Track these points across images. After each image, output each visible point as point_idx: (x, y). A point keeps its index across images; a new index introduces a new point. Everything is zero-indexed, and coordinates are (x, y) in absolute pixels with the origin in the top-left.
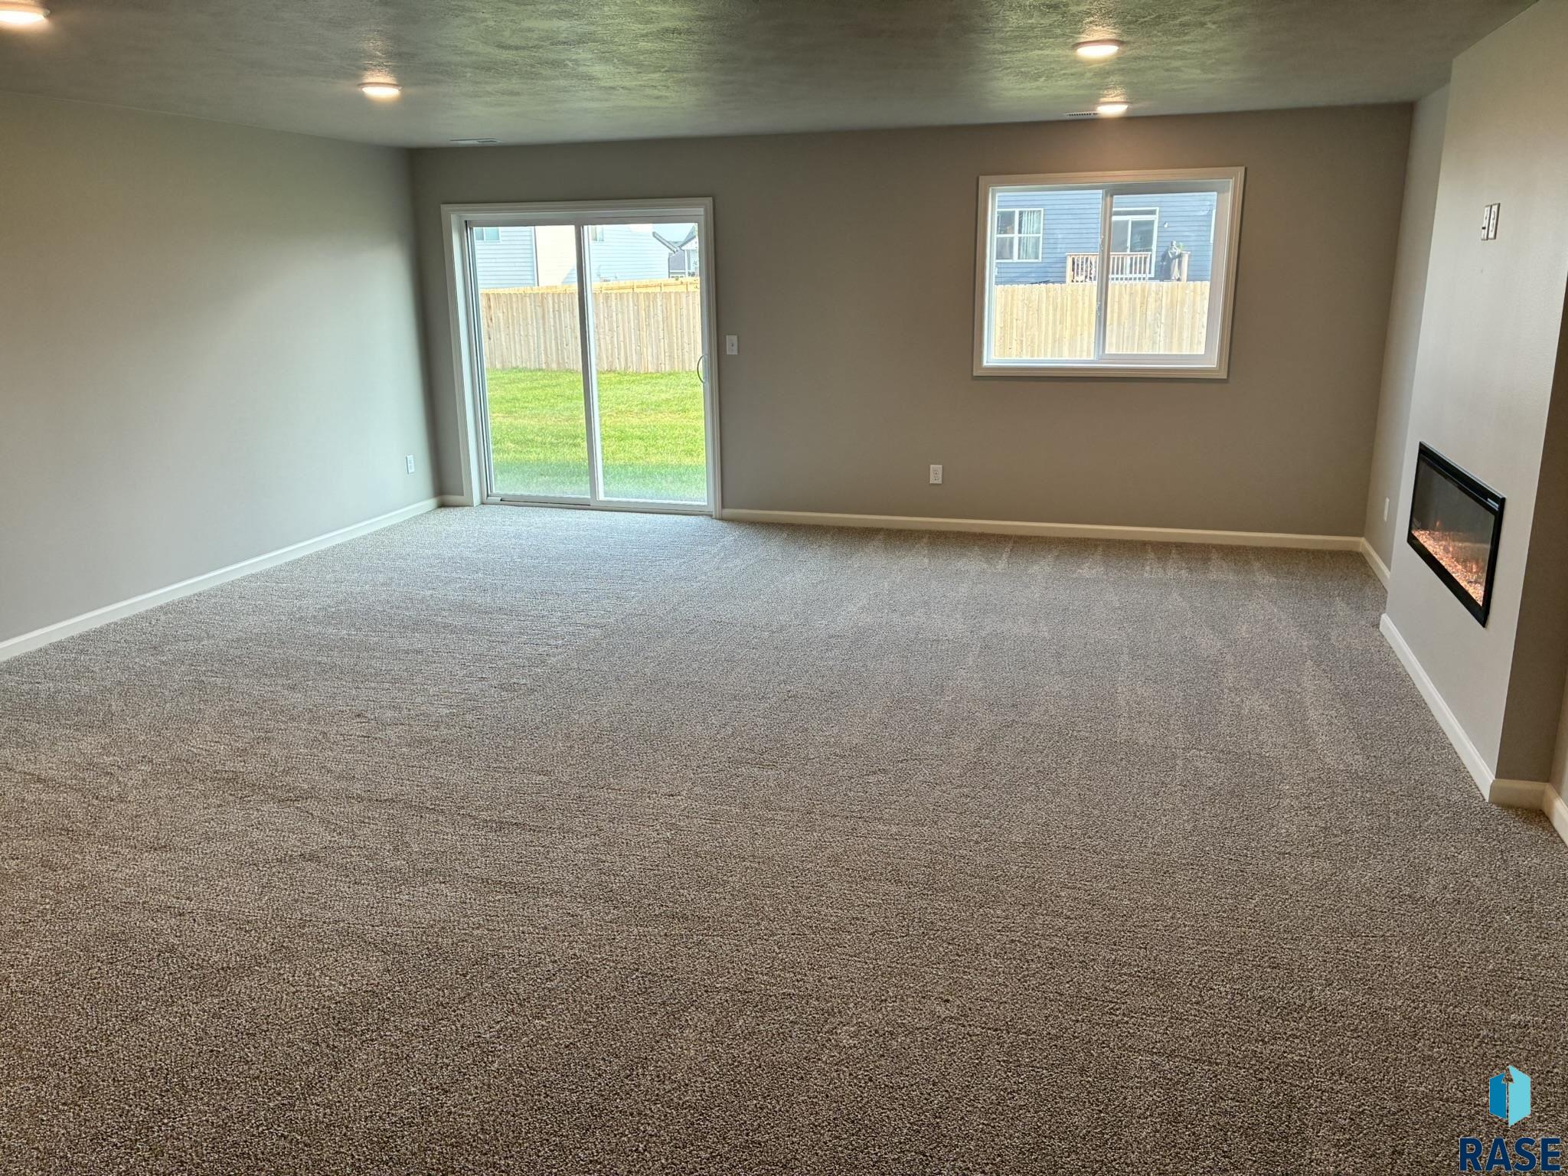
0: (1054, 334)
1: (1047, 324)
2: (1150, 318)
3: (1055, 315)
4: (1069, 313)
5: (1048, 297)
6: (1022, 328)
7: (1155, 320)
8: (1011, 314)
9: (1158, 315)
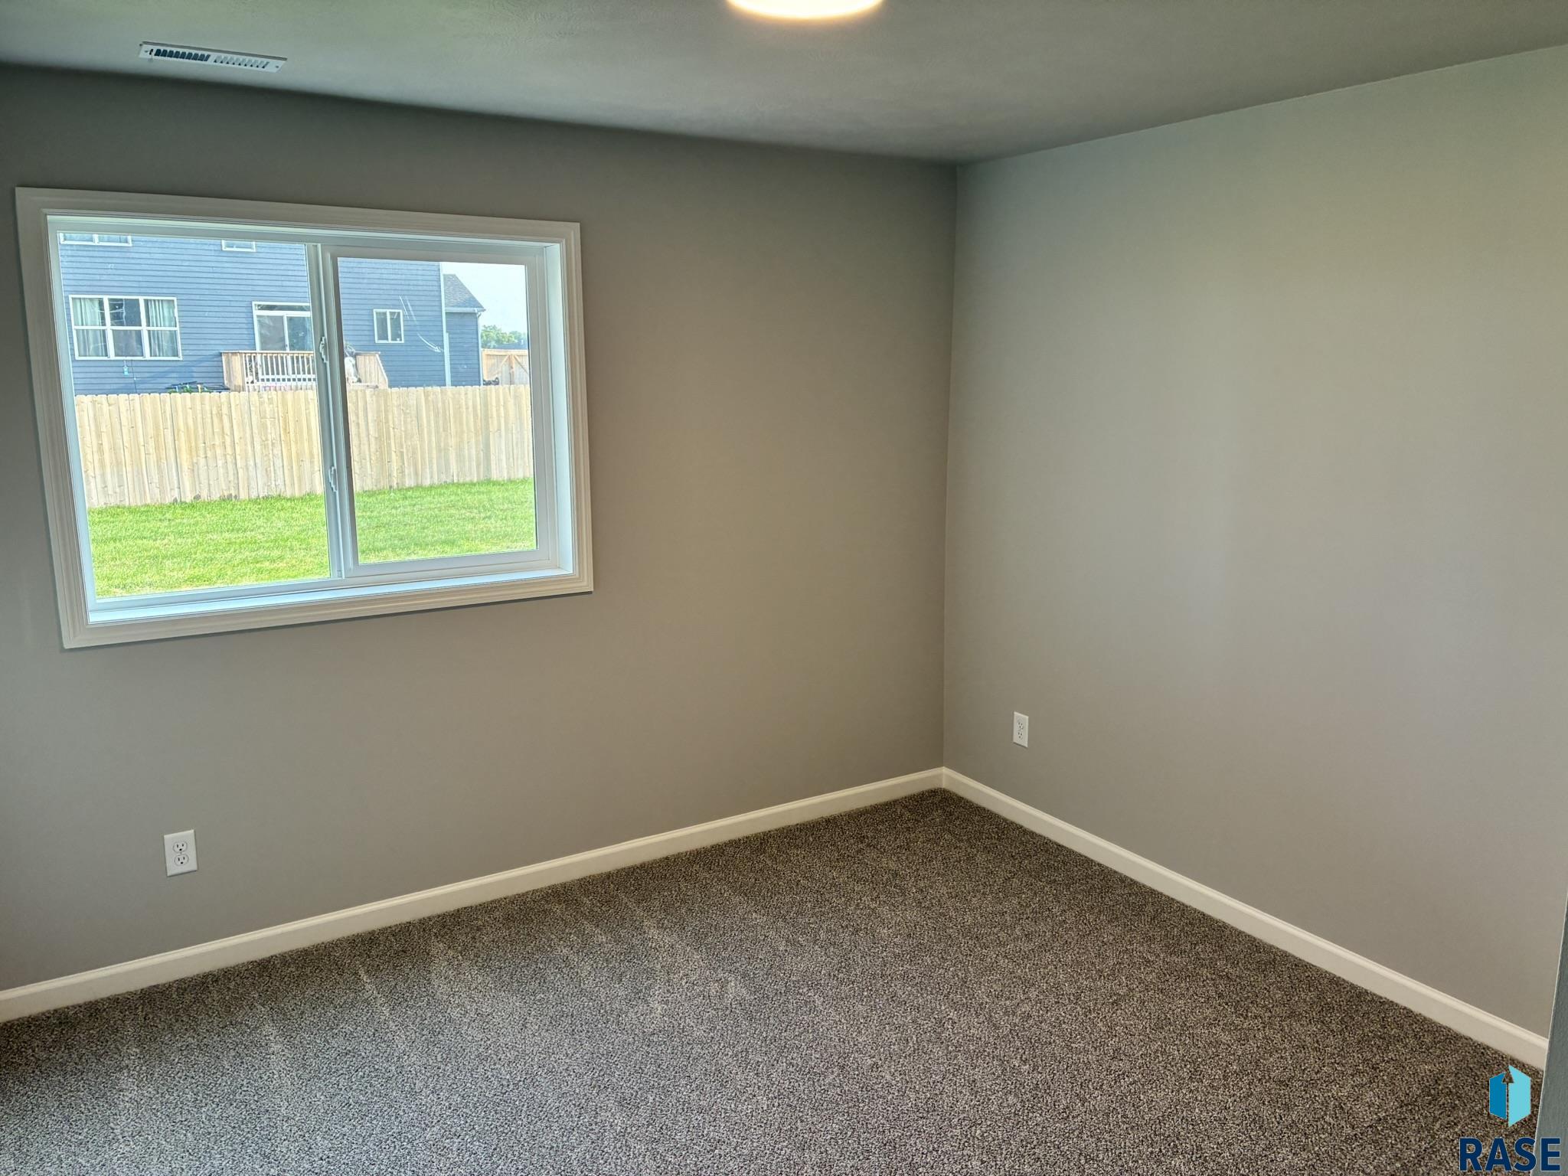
0: (438, 442)
1: (429, 433)
3: (437, 422)
6: (401, 438)
8: (387, 422)
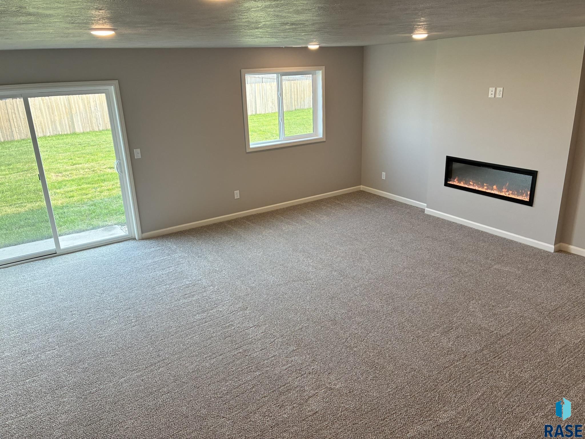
2: (93, 109)
4: (55, 109)
5: (43, 103)
7: (95, 109)
9: (95, 107)
